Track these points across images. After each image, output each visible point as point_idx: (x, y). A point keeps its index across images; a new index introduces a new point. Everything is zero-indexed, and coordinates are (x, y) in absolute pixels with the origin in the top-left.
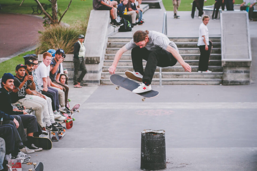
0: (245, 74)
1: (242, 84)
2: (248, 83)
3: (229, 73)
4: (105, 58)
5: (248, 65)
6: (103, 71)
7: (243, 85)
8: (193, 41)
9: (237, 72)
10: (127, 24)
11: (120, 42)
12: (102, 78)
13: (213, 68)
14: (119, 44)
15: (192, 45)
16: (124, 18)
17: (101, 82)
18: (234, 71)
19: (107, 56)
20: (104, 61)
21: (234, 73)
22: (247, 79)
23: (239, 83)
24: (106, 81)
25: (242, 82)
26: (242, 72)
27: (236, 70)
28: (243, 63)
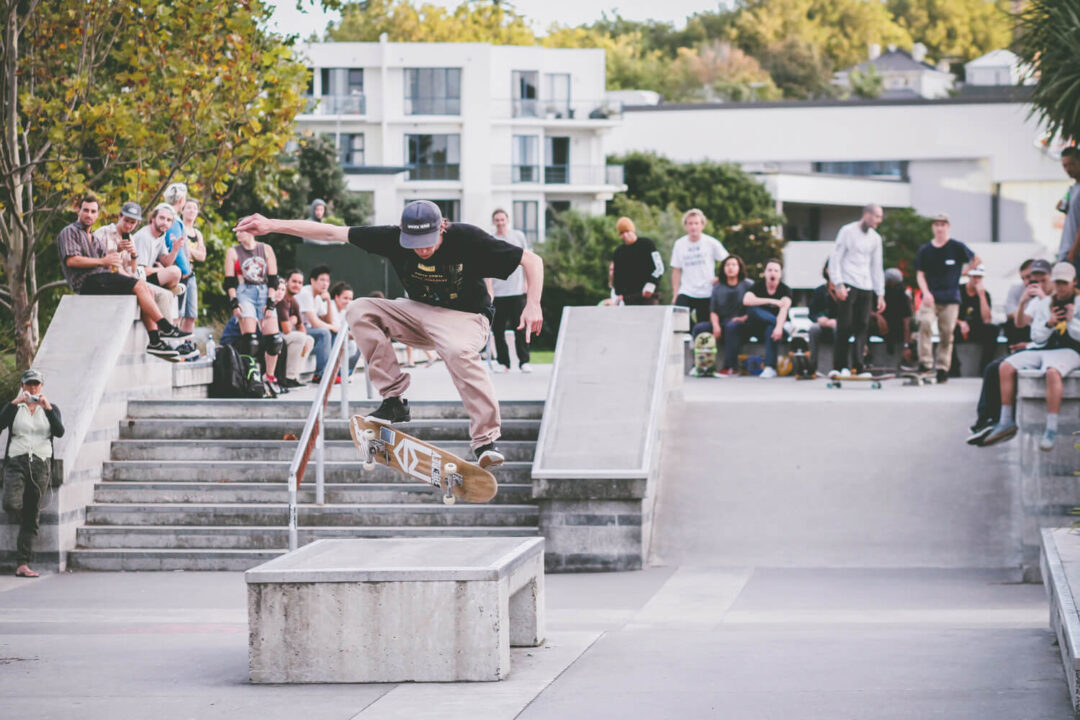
0: (625, 528)
1: (612, 566)
2: (637, 567)
3: (561, 523)
4: (104, 474)
5: (636, 493)
6: (87, 523)
7: (615, 570)
8: (459, 415)
9: (592, 520)
10: (242, 368)
11: (176, 418)
12: (78, 546)
13: (514, 512)
14: (166, 426)
15: (450, 430)
16: (230, 346)
17: (73, 560)
18: (579, 516)
19: (111, 468)
20: (97, 487)
21: (580, 524)
22: (632, 551)
23: (599, 566)
24: (89, 556)
25: (611, 560)
26: (613, 522)
27: (590, 513)
28: (615, 486)
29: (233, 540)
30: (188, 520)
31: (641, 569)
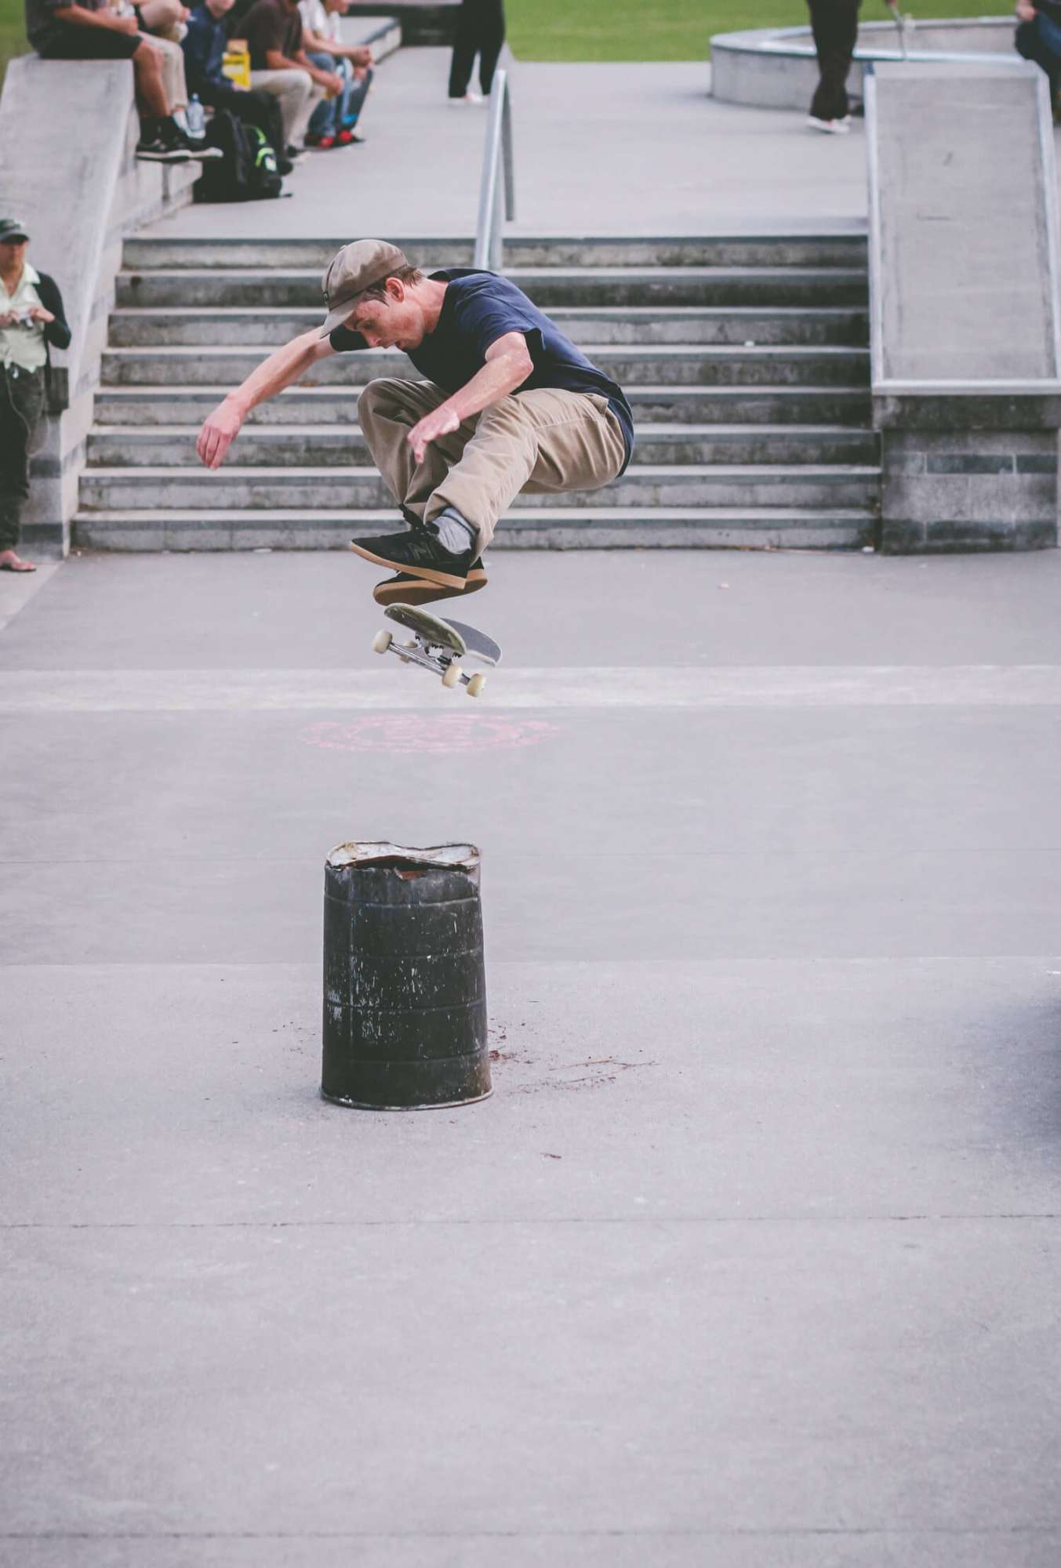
0: (1029, 477)
1: (1007, 541)
2: (1048, 542)
3: (921, 470)
4: (103, 373)
5: (1048, 419)
6: (91, 464)
7: (1010, 549)
8: (687, 261)
9: (974, 465)
10: (249, 148)
11: (205, 267)
12: (83, 507)
13: (818, 440)
14: (193, 283)
15: (678, 288)
16: (228, 113)
17: (80, 533)
18: (951, 457)
19: (115, 364)
20: (98, 399)
21: (953, 470)
22: (1042, 515)
23: (985, 541)
24: (107, 526)
25: (1005, 531)
26: (1009, 468)
27: (969, 452)
28: (1013, 408)
29: (346, 494)
30: (262, 456)
31: (1055, 546)
